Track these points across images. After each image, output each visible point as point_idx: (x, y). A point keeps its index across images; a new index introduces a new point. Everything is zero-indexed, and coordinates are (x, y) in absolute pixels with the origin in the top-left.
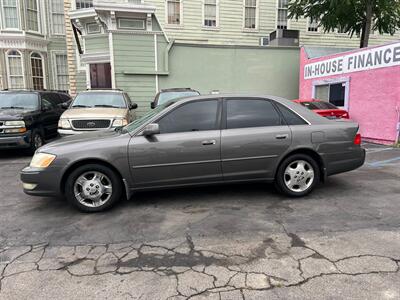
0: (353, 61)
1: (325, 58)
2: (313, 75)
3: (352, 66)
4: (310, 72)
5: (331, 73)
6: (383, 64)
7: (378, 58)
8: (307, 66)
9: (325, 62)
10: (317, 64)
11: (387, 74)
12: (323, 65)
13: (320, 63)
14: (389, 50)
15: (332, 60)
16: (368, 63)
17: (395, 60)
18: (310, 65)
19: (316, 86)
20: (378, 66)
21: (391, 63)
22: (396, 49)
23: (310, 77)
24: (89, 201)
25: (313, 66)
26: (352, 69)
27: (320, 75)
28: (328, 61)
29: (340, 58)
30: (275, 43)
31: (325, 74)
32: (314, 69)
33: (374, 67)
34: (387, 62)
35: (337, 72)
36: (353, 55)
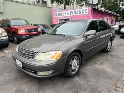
0: (72, 12)
1: (62, 11)
2: (58, 16)
3: (72, 14)
4: (56, 15)
5: (64, 16)
6: (82, 14)
7: (80, 12)
8: (55, 13)
9: (62, 12)
10: (59, 13)
11: (83, 17)
12: (61, 13)
13: (60, 12)
14: (83, 10)
15: (65, 12)
16: (77, 13)
17: (85, 13)
18: (56, 13)
19: (59, 20)
20: (80, 14)
21: (84, 14)
22: (85, 10)
23: (56, 17)
24: (73, 71)
25: (57, 13)
26: (72, 15)
27: (60, 16)
28: (63, 12)
29: (68, 11)
30: (40, 4)
31: (62, 16)
32: (58, 14)
33: (79, 14)
34: (83, 13)
35: (66, 15)
36: (72, 11)
